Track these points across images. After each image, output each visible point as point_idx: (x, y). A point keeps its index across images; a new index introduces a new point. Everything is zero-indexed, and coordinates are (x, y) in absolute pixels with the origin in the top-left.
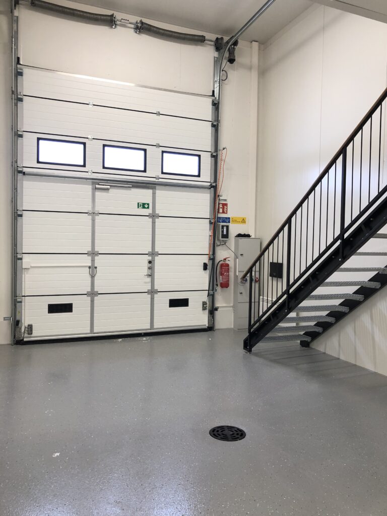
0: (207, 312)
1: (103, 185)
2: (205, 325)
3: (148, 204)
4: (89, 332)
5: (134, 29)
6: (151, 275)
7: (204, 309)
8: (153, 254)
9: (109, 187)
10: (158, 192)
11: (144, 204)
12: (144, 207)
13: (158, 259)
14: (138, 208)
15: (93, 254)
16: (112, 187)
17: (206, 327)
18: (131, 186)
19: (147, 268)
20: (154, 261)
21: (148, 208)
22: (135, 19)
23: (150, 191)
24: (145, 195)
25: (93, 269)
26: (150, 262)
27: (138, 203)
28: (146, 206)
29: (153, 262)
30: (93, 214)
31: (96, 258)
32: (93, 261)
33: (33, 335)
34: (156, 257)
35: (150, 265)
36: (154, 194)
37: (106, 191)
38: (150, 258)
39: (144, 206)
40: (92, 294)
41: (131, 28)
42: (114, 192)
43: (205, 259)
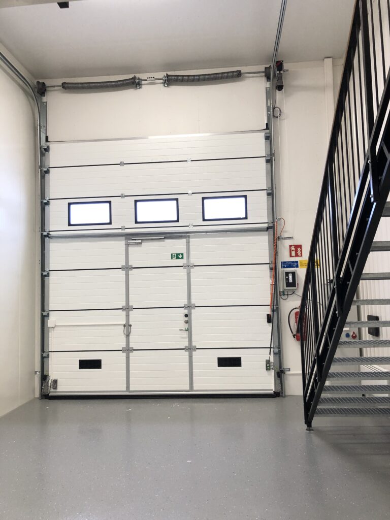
0: (272, 372)
1: (135, 240)
2: (272, 390)
3: (182, 254)
4: (125, 390)
5: (162, 83)
6: (189, 330)
7: (268, 368)
8: (190, 306)
9: (140, 241)
10: (191, 240)
11: (178, 255)
12: (178, 258)
13: (195, 312)
14: (172, 258)
15: (128, 309)
16: (144, 241)
17: (272, 392)
18: (163, 237)
19: (183, 322)
20: (191, 314)
21: (182, 258)
22: (162, 75)
23: (184, 240)
24: (178, 245)
25: (128, 326)
26: (186, 316)
27: (172, 254)
28: (180, 257)
29: (189, 315)
30: (127, 268)
31: (131, 313)
32: (128, 316)
33: (58, 390)
34: (192, 310)
35: (187, 319)
36: (188, 243)
37: (139, 245)
38: (186, 312)
39: (177, 256)
40: (128, 350)
41: (160, 83)
42: (147, 245)
43: (268, 310)
